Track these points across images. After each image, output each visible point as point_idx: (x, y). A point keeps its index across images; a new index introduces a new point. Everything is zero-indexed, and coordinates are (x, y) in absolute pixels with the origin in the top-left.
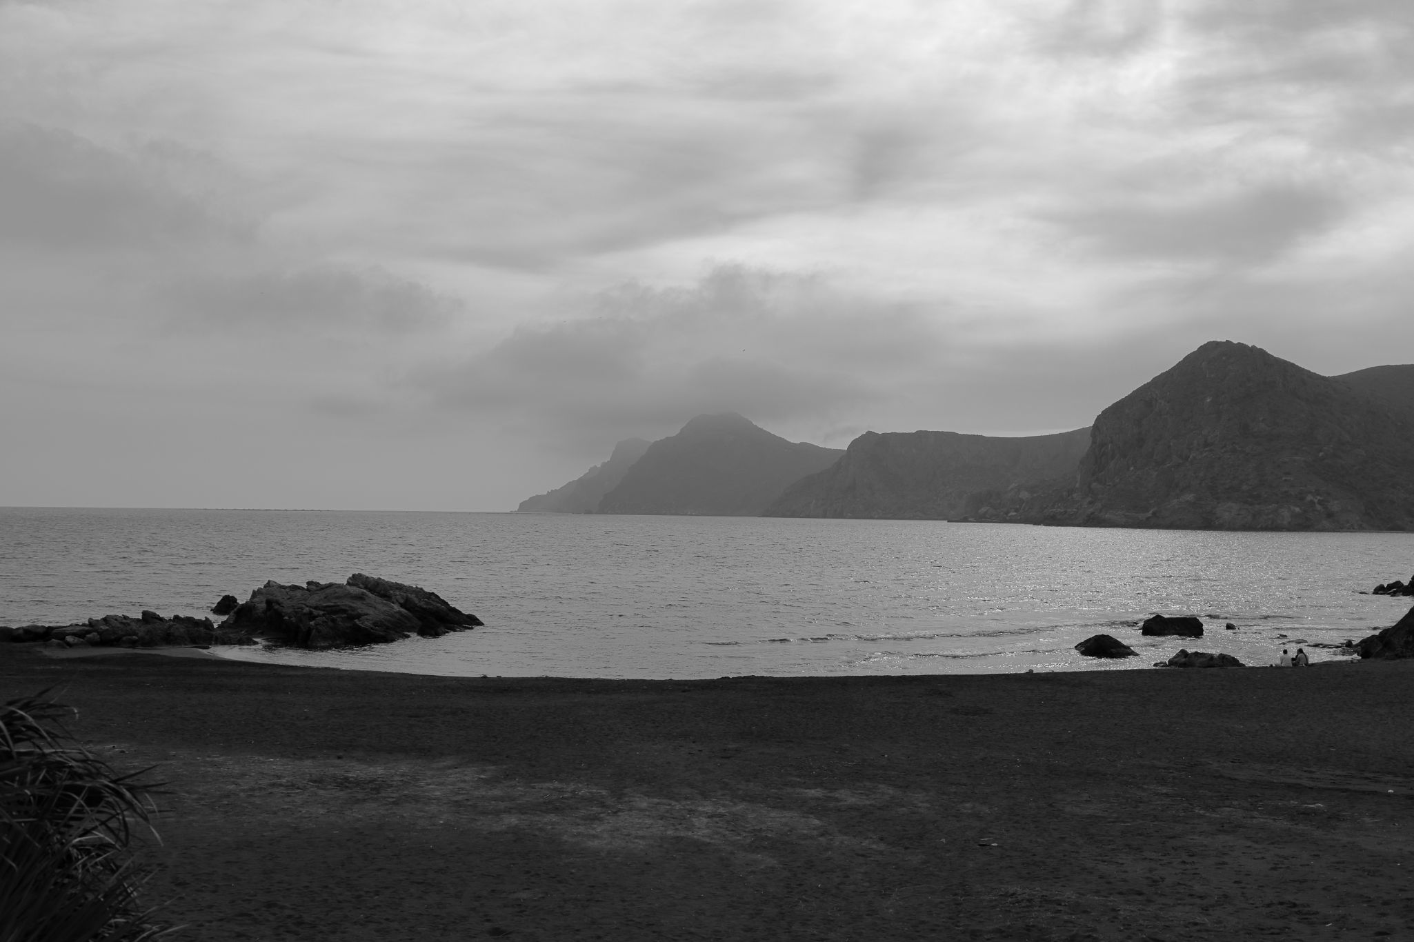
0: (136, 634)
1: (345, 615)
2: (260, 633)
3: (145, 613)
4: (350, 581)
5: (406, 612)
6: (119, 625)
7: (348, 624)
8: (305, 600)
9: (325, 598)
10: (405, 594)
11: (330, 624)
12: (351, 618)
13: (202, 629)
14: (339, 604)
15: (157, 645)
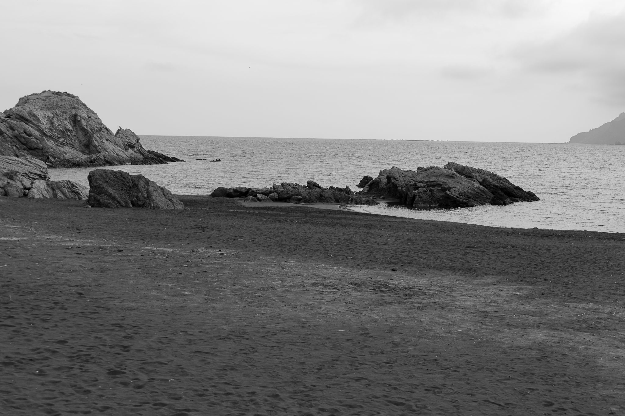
0: (301, 195)
1: (440, 188)
2: (382, 198)
3: (308, 182)
4: (446, 167)
5: (484, 188)
6: (291, 189)
7: (441, 194)
8: (413, 177)
9: (427, 176)
10: (483, 176)
11: (428, 192)
12: (443, 190)
13: (343, 194)
14: (436, 180)
15: (313, 202)
